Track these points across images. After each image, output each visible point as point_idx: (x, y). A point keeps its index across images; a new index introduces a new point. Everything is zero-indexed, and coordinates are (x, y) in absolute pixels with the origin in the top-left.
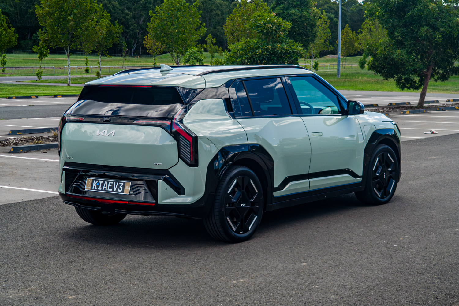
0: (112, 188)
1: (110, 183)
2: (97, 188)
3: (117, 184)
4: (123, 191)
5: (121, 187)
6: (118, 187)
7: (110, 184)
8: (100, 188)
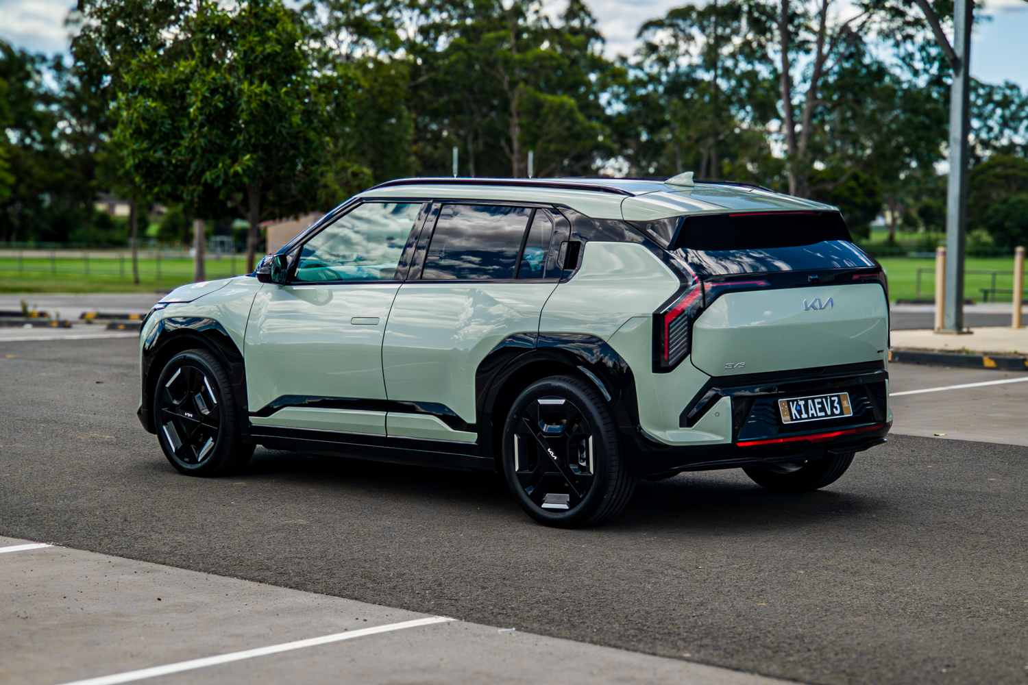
0: (823, 409)
1: (816, 401)
2: (801, 416)
3: (829, 400)
4: (842, 413)
5: (836, 404)
6: (833, 407)
7: (819, 403)
8: (804, 416)
